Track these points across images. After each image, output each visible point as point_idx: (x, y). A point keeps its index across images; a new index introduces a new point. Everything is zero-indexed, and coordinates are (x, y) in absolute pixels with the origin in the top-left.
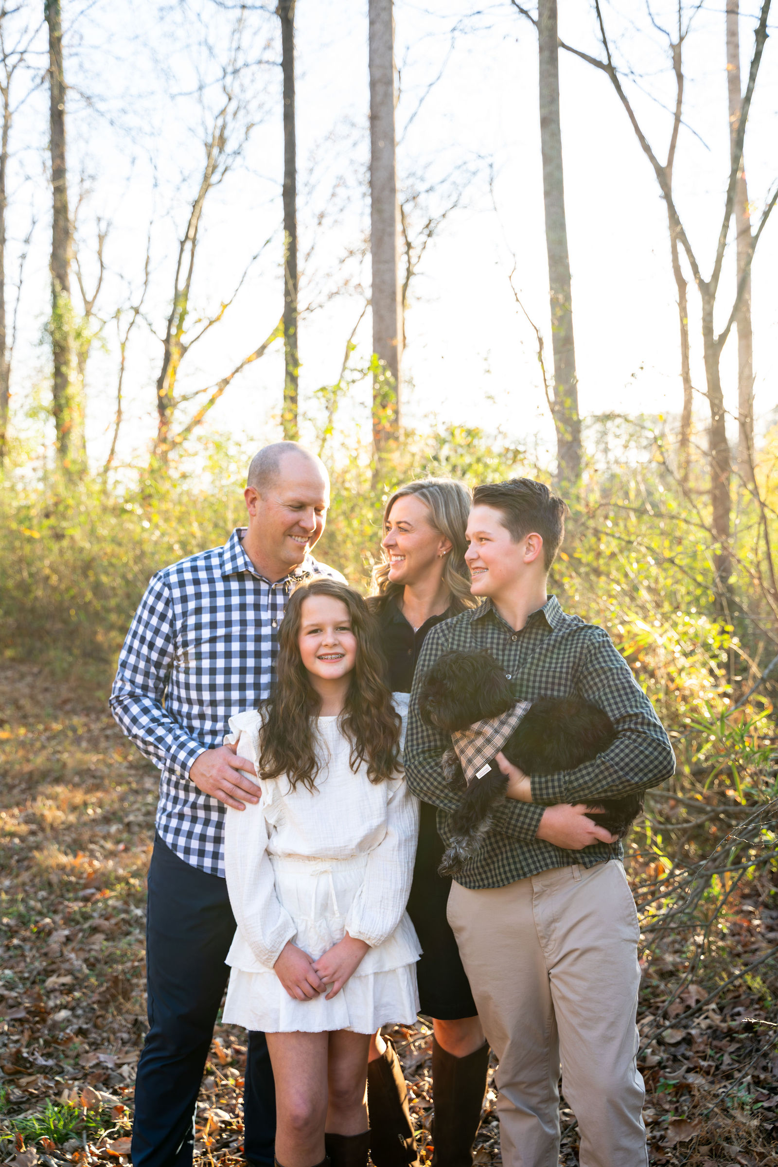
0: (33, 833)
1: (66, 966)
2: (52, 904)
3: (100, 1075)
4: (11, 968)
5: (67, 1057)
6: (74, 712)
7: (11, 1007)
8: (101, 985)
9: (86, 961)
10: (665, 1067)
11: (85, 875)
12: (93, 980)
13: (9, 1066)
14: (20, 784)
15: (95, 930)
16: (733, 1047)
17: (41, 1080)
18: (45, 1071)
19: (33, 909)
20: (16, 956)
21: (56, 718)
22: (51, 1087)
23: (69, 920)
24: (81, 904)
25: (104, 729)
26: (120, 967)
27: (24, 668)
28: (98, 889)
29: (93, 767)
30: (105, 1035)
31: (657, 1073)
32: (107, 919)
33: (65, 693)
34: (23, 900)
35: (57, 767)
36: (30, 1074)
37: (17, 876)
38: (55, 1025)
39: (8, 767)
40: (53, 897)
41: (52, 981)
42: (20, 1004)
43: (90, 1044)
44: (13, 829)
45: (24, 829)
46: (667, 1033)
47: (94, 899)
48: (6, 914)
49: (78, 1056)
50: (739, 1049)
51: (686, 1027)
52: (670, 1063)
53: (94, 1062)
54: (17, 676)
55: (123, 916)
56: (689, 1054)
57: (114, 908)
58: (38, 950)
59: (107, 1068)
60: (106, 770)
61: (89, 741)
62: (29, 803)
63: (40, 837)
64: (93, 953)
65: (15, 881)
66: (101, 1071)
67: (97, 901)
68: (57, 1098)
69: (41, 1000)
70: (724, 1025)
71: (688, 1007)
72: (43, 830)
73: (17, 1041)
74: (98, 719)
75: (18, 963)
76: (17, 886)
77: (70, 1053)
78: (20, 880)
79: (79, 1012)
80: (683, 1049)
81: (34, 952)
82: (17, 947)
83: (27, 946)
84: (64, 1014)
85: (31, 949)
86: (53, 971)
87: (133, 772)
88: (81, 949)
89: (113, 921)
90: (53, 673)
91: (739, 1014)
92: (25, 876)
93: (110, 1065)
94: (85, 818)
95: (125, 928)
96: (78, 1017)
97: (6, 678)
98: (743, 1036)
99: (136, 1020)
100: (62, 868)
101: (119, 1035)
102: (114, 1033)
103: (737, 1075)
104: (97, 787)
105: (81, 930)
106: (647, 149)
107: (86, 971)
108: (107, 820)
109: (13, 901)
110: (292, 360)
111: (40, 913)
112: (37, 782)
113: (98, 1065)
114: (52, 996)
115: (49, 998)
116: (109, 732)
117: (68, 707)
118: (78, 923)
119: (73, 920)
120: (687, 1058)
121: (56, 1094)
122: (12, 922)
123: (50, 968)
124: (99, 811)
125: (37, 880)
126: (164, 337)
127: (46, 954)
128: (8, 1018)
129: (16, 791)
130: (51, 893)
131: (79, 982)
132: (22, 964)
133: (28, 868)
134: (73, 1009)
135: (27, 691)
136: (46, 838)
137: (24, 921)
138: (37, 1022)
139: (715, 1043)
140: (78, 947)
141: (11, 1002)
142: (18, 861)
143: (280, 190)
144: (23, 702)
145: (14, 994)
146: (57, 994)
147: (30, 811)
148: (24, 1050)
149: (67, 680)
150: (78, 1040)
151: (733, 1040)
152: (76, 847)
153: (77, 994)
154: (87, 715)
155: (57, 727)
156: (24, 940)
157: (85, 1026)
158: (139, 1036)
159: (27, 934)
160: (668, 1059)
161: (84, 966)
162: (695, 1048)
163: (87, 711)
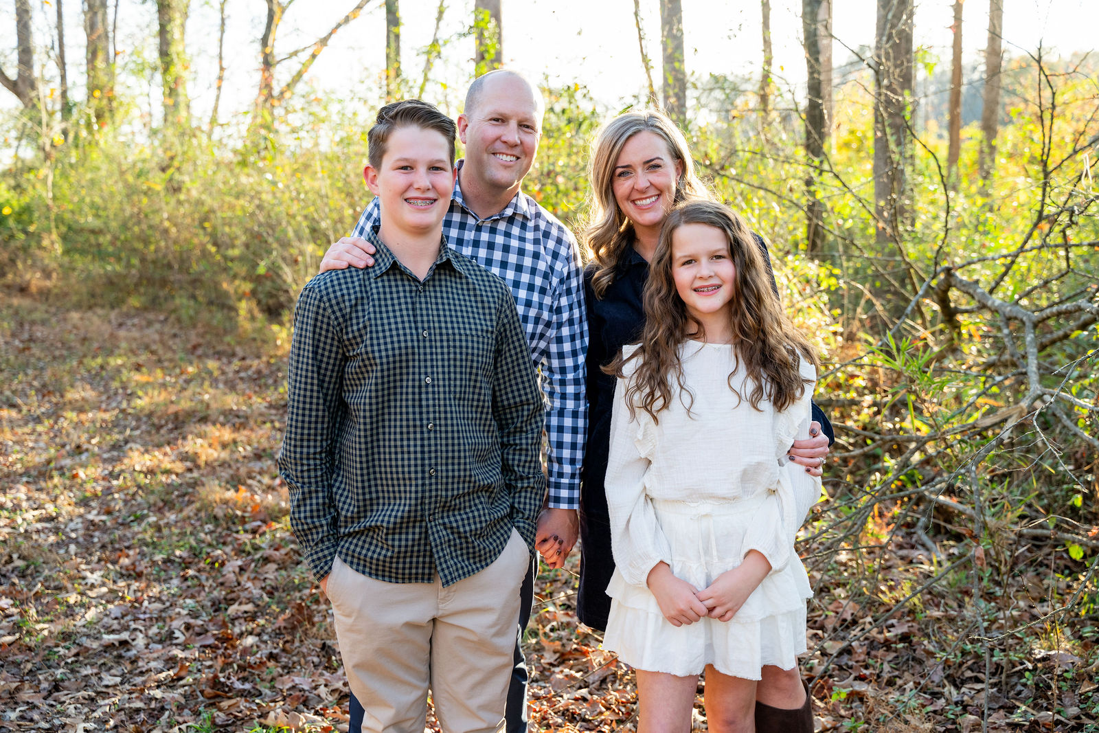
0: (190, 470)
1: (245, 594)
2: (220, 536)
3: (298, 698)
4: (193, 597)
5: (262, 680)
6: (207, 356)
7: (199, 634)
8: (283, 611)
9: (263, 589)
10: (831, 676)
11: (249, 509)
12: (274, 607)
13: (208, 691)
14: (167, 423)
15: (267, 560)
16: (892, 656)
17: (243, 704)
18: (243, 694)
19: (203, 542)
20: (195, 586)
21: (191, 363)
22: (253, 710)
23: (240, 551)
24: (250, 536)
25: (238, 372)
26: (298, 594)
27: (151, 316)
28: (264, 522)
29: (235, 408)
30: (295, 659)
31: (826, 682)
32: (276, 549)
33: (194, 339)
34: (191, 533)
35: (199, 407)
36: (230, 698)
37: (181, 511)
38: (246, 651)
39: (152, 408)
40: (219, 530)
41: (233, 609)
42: (207, 631)
43: (284, 667)
44: (169, 466)
45: (179, 467)
46: (828, 644)
47: (261, 531)
48: (178, 547)
49: (273, 679)
50: (897, 657)
51: (844, 639)
52: (836, 672)
53: (290, 685)
54: (144, 323)
55: (292, 546)
56: (850, 663)
57: (282, 539)
58: (215, 579)
59: (302, 690)
60: (249, 411)
61: (226, 383)
62: (180, 442)
63: (195, 474)
64: (268, 582)
65: (181, 516)
66: (298, 693)
67: (264, 533)
68: (262, 720)
69: (227, 627)
70: (881, 637)
71: (845, 620)
72: (198, 467)
73: (210, 667)
74: (230, 362)
75: (199, 592)
76: (184, 520)
77: (264, 676)
78: (185, 513)
79: (265, 637)
80: (845, 659)
81: (211, 581)
82: (193, 577)
83: (203, 576)
84: (250, 640)
85: (207, 579)
86: (234, 600)
87: (273, 412)
88: (255, 578)
89: (283, 551)
90: (179, 320)
91: (893, 626)
92: (189, 511)
93: (306, 687)
94: (236, 456)
95: (296, 557)
96: (265, 642)
97: (134, 325)
98: (900, 646)
99: (324, 645)
100: (226, 502)
101: (309, 658)
102: (304, 657)
103: (899, 682)
104: (243, 426)
105: (253, 560)
107: (266, 598)
108: (258, 457)
109: (183, 534)
110: (393, 19)
111: (210, 545)
112: (183, 422)
113: (294, 687)
114: (236, 623)
115: (233, 624)
116: (242, 374)
117: (200, 351)
118: (249, 554)
119: (244, 551)
120: (851, 668)
121: (259, 717)
122: (185, 555)
123: (229, 597)
124: (249, 448)
125: (203, 514)
127: (222, 584)
128: (198, 645)
129: (163, 431)
130: (217, 526)
131: (260, 611)
132: (203, 594)
133: (190, 502)
134: (259, 635)
135: (157, 337)
136: (202, 475)
137: (195, 553)
138: (226, 648)
139: (873, 653)
140: (253, 576)
141: (197, 629)
142: (178, 496)
144: (154, 347)
145: (199, 622)
146: (242, 621)
147: (182, 449)
148: (221, 675)
149: (194, 326)
150: (271, 664)
151: (889, 649)
152: (235, 482)
153: (261, 621)
154: (219, 359)
155: (191, 369)
156: (199, 571)
157: (275, 651)
158: (330, 659)
159: (202, 565)
160: (834, 669)
161: (265, 595)
162: (856, 657)
163: (218, 355)
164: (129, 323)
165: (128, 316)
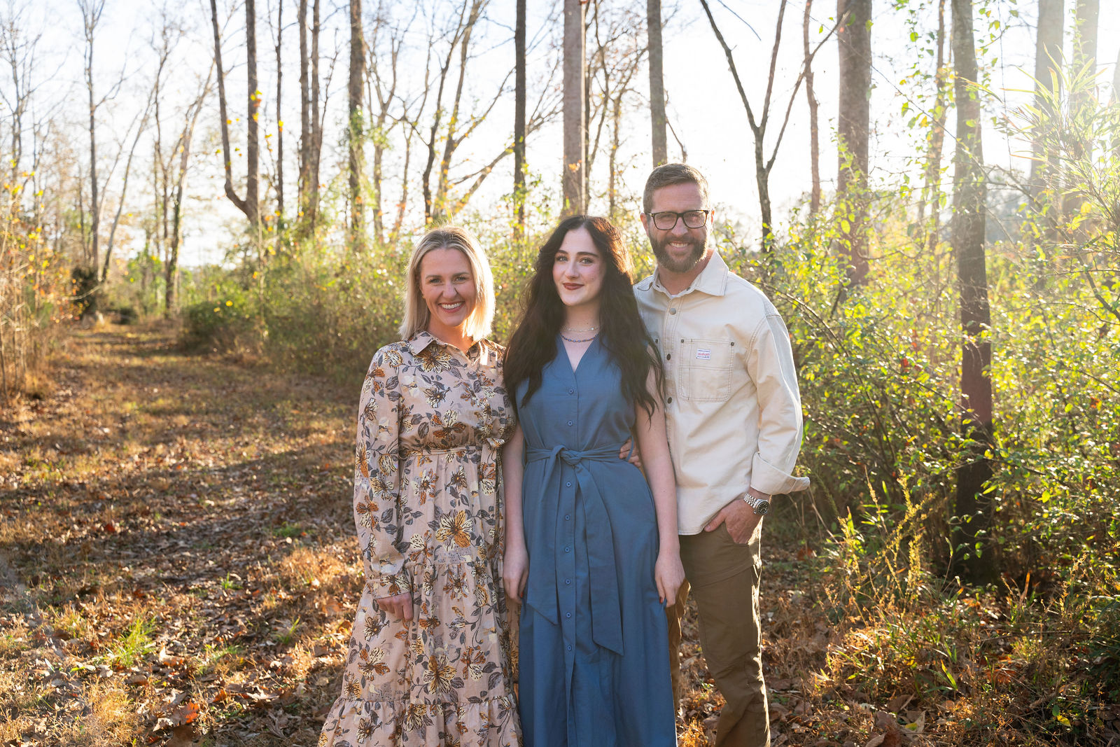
27: (318, 379)
90: (335, 382)
106: (720, 37)
110: (520, 160)
126: (429, 142)
143: (513, 34)
164: (303, 383)
165: (304, 379)
